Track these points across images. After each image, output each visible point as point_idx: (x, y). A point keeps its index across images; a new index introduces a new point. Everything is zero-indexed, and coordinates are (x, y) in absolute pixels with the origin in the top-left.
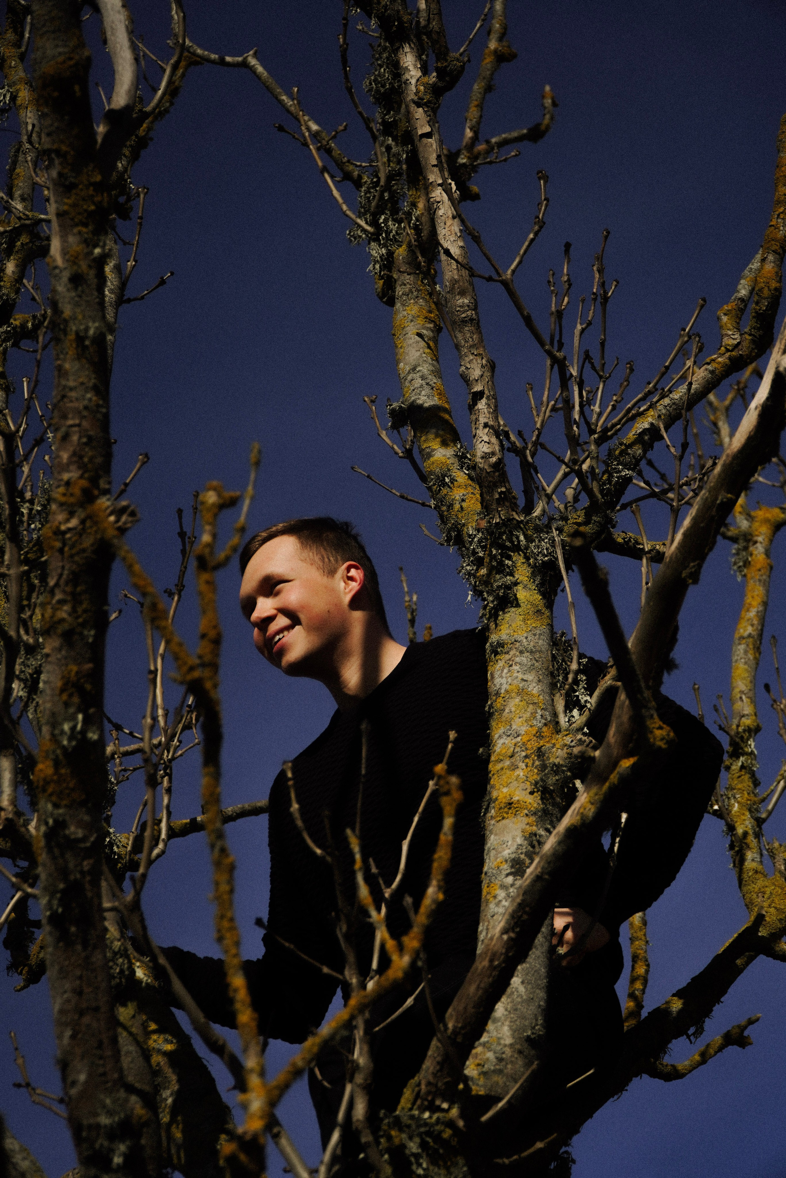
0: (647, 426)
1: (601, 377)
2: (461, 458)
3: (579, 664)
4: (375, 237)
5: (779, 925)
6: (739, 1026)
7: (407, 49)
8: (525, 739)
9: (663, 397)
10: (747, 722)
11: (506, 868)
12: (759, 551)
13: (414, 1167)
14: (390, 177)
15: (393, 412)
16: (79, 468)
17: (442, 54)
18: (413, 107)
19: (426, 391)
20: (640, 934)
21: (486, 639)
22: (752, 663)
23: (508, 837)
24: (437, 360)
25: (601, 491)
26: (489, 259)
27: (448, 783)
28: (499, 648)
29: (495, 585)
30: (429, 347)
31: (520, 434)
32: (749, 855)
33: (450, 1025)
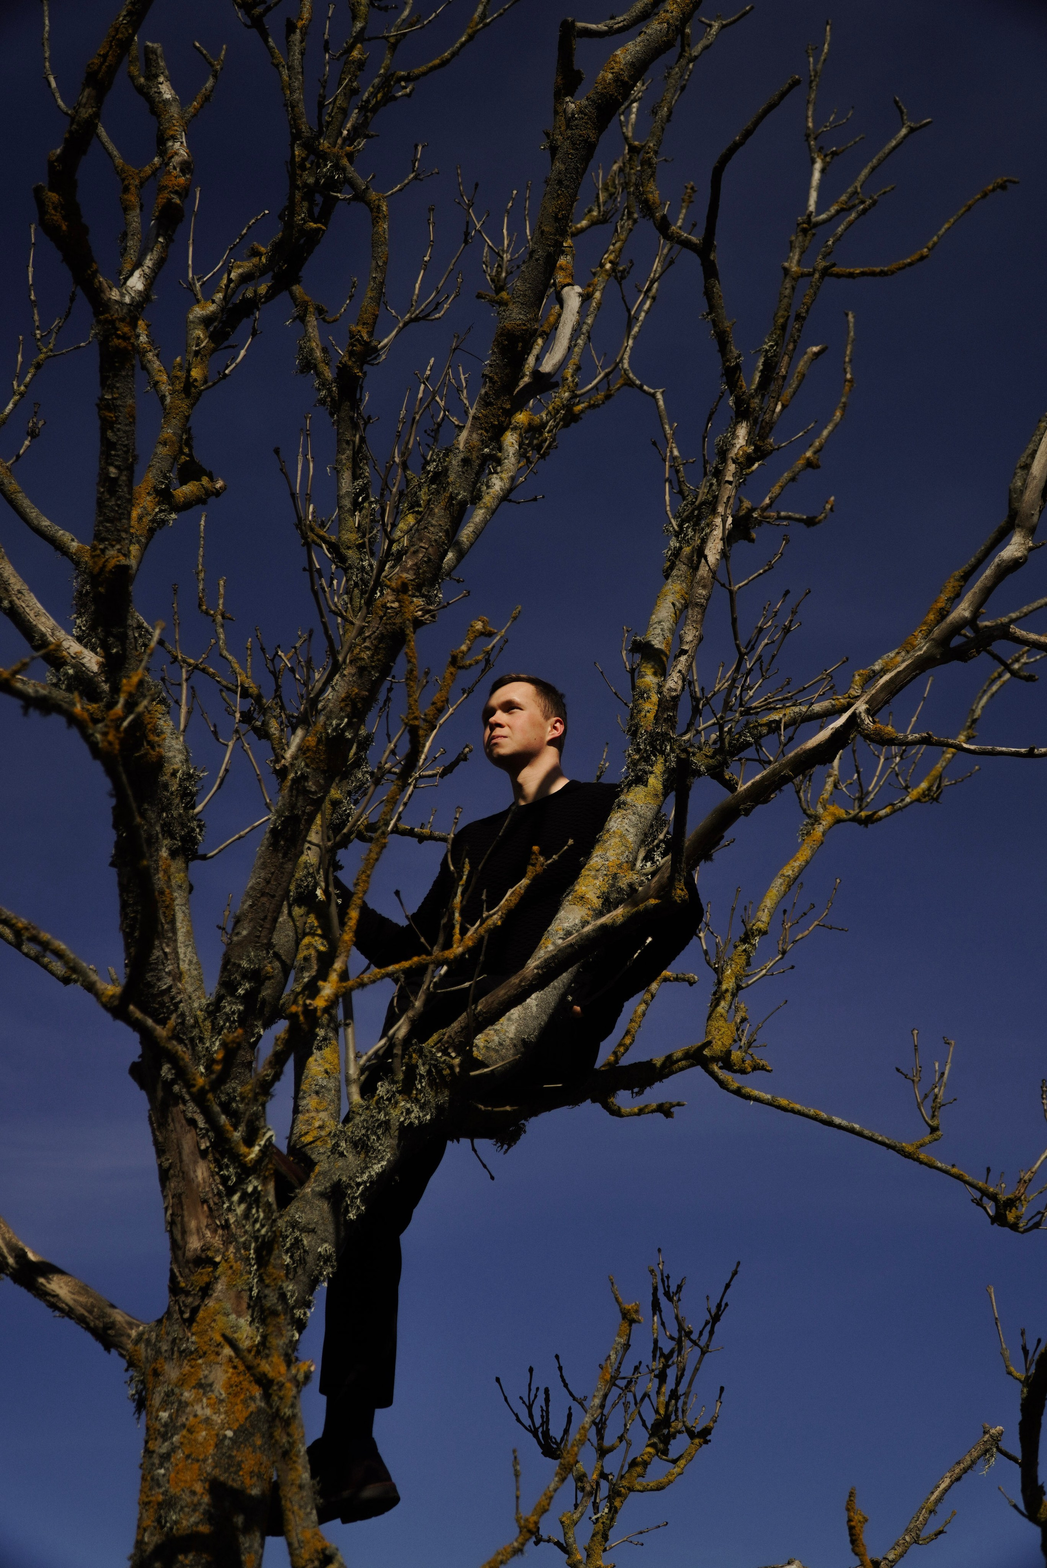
0: (777, 718)
1: (763, 676)
2: (660, 686)
3: (665, 836)
4: (677, 534)
5: (719, 1054)
6: (670, 1103)
7: (744, 424)
8: (611, 864)
9: (794, 705)
10: (761, 925)
11: (561, 933)
12: (819, 829)
13: (417, 1082)
14: (703, 503)
15: (635, 641)
16: (415, 574)
17: (763, 437)
18: (730, 462)
19: (660, 638)
20: (638, 1020)
21: (618, 796)
22: (782, 893)
23: (571, 917)
24: (676, 624)
25: (730, 743)
26: (728, 574)
27: (537, 859)
28: (622, 805)
29: (639, 767)
30: (675, 614)
31: (702, 689)
32: (723, 1004)
33: (479, 1008)
